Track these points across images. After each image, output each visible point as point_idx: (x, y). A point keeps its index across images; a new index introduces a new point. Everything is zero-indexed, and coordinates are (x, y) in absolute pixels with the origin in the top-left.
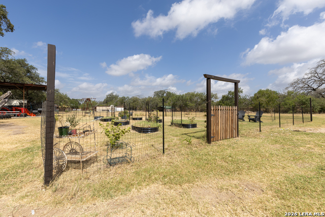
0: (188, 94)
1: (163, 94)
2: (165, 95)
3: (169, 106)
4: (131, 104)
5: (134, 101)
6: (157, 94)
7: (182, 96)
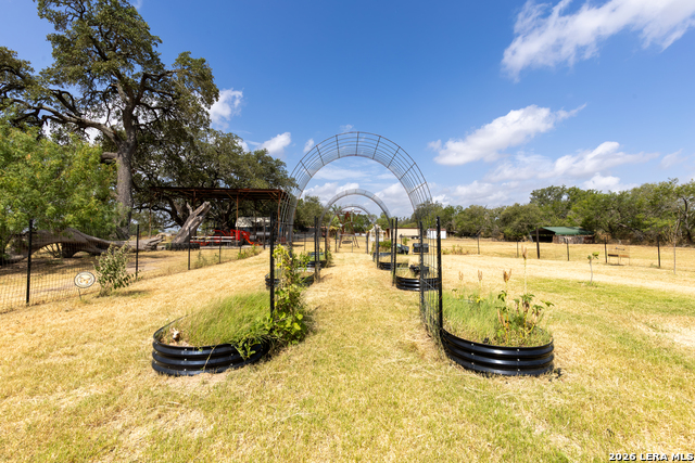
0: (646, 188)
1: (560, 196)
2: (565, 197)
3: (572, 226)
4: (465, 224)
5: (473, 216)
6: (540, 197)
7: (620, 198)
